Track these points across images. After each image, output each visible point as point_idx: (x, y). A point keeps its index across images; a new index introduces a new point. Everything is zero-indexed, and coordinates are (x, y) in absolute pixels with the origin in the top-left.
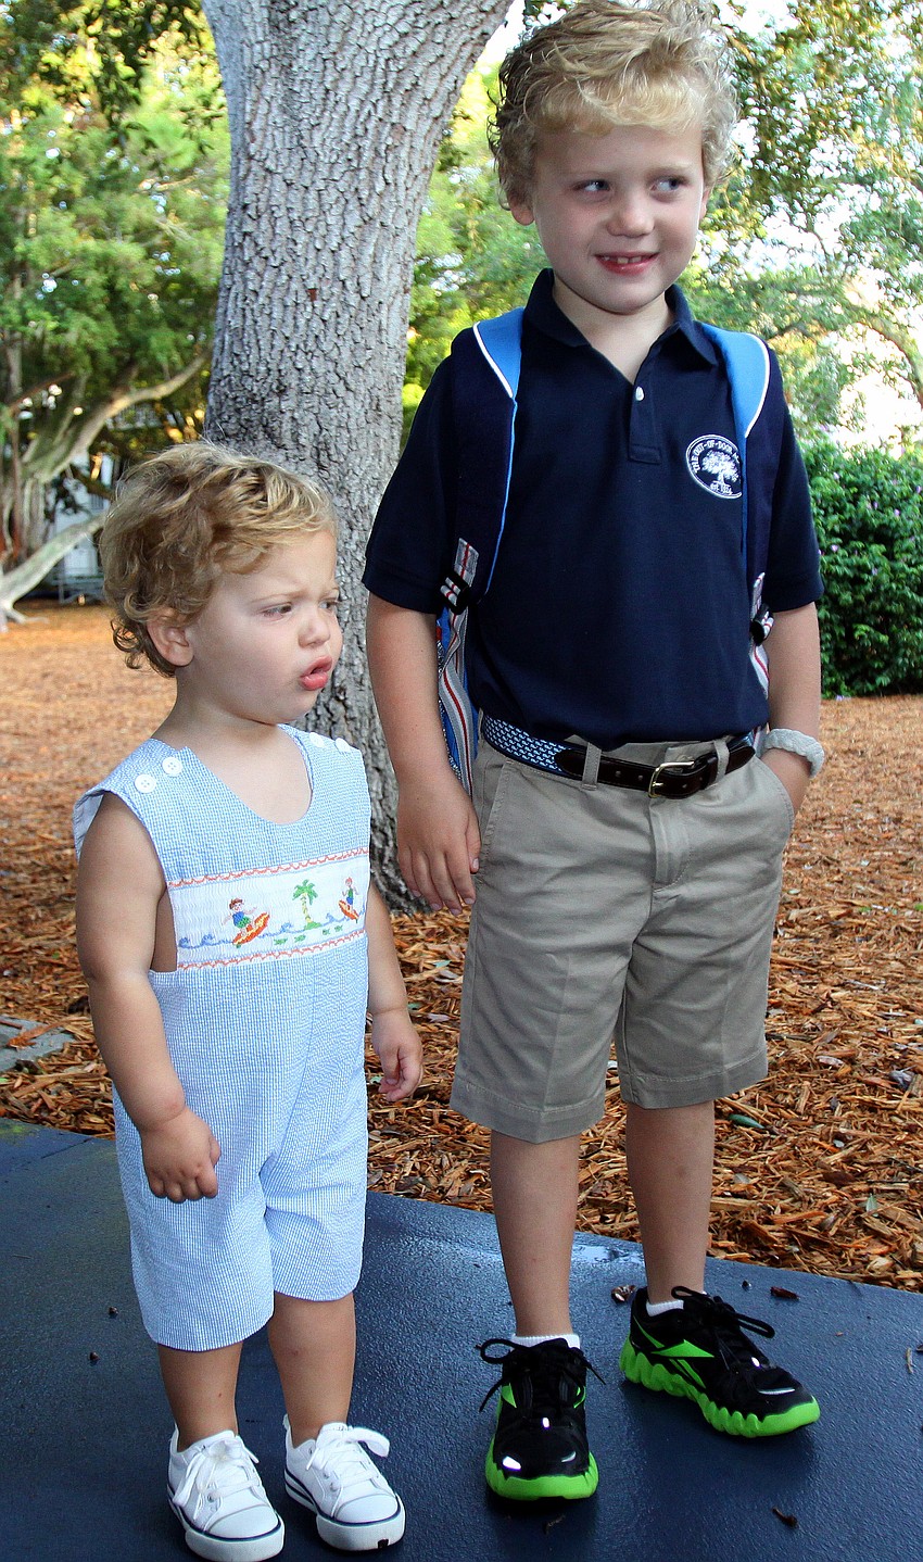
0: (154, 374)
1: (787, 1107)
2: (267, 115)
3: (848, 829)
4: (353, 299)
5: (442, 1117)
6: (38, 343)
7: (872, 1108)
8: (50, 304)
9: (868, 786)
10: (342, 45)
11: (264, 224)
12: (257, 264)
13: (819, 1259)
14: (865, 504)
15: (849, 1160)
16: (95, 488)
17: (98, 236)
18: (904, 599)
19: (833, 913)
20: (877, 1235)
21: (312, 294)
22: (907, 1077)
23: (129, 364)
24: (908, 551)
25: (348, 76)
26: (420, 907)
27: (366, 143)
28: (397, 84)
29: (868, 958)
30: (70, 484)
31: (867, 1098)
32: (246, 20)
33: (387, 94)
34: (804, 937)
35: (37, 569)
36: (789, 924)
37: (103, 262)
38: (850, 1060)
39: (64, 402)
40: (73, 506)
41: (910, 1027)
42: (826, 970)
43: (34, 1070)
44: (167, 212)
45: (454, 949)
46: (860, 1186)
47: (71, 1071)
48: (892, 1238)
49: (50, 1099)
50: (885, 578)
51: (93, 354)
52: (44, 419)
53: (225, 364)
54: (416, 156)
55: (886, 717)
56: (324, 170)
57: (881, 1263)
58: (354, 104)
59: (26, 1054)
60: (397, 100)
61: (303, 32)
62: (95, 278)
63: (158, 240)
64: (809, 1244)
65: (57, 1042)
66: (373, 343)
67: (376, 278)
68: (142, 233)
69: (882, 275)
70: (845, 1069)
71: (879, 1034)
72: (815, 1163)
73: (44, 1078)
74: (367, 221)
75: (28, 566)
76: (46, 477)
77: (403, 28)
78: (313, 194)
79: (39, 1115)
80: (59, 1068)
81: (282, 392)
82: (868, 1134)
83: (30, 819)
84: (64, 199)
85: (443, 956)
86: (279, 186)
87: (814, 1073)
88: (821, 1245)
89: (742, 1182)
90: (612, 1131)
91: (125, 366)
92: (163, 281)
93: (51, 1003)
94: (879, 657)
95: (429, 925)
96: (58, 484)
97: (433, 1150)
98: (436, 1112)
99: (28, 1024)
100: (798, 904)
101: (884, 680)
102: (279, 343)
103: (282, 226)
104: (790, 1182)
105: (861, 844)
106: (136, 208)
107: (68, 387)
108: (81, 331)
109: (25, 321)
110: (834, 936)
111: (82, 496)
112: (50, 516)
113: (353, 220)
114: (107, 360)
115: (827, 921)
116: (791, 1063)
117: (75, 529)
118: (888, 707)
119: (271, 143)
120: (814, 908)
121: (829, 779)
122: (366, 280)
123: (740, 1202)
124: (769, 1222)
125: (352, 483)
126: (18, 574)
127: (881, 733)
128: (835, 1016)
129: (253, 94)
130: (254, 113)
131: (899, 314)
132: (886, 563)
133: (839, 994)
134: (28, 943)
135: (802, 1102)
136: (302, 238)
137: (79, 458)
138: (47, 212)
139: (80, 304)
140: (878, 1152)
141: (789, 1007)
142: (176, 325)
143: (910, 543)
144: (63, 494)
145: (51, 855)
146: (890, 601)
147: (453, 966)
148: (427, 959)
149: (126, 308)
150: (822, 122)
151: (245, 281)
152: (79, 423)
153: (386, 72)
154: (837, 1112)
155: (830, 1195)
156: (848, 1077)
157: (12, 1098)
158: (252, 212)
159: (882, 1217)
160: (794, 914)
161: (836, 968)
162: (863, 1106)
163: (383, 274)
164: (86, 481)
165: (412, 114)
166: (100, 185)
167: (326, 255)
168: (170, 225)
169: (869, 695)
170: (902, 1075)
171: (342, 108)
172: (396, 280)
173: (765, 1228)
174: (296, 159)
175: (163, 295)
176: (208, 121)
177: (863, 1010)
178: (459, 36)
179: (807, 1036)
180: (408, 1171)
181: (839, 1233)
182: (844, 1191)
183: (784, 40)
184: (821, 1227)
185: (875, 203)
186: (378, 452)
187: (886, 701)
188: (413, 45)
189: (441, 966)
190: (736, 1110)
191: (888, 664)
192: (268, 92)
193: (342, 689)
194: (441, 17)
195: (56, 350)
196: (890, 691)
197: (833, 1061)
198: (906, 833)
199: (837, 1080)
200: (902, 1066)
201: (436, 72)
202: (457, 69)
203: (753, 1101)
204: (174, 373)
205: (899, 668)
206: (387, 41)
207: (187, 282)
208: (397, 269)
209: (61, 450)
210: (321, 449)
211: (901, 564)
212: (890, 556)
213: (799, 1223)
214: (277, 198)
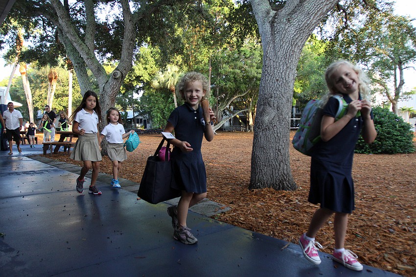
0: (241, 92)
1: (367, 234)
2: (270, 49)
3: (374, 180)
4: (285, 81)
5: (299, 229)
6: (222, 87)
7: (385, 236)
8: (224, 80)
9: (377, 172)
10: (284, 37)
11: (269, 68)
12: (268, 75)
13: (376, 265)
14: (376, 117)
15: (381, 246)
16: (230, 111)
17: (232, 69)
18: (384, 135)
19: (373, 197)
20: (388, 262)
21: (277, 80)
22: (393, 231)
23: (237, 90)
24: (385, 126)
25: (285, 42)
26: (292, 190)
27: (288, 54)
28: (294, 43)
29: (381, 206)
30: (226, 111)
31: (384, 234)
32: (267, 34)
33: (292, 45)
34: (367, 201)
35: (220, 125)
36: (364, 198)
37: (234, 73)
38: (380, 226)
39: (225, 97)
40: (226, 115)
41: (392, 221)
42: (372, 208)
43: (225, 213)
44: (244, 64)
45: (299, 198)
46: (383, 251)
47: (231, 214)
48: (392, 263)
49: (228, 219)
50: (380, 131)
51: (231, 89)
52: (222, 100)
53: (261, 92)
54: (296, 56)
55: (380, 158)
56: (280, 59)
57: (389, 267)
58: (286, 47)
59: (223, 211)
60: (293, 47)
61: (277, 35)
62: (232, 76)
63: (243, 69)
64: (373, 262)
65: (229, 209)
66: (288, 89)
67: (289, 77)
68: (240, 68)
69: (380, 73)
70: (379, 228)
71: (386, 221)
72: (374, 246)
73: (227, 215)
74: (287, 67)
75: (218, 125)
76: (222, 110)
77: (295, 34)
78: (278, 63)
79: (226, 221)
80: (229, 213)
81: (271, 97)
82: (385, 241)
83: (220, 169)
84: (227, 63)
85: (297, 199)
86: (272, 62)
87: (372, 228)
88: (376, 262)
89: (359, 248)
90: (331, 235)
91: (236, 91)
92: (243, 76)
93: (227, 202)
94: (379, 146)
95: (294, 193)
96: (224, 111)
97: (297, 235)
98: (298, 228)
99: (224, 205)
100: (365, 194)
101: (380, 151)
102: (271, 89)
103: (272, 69)
104: (369, 249)
105: (377, 183)
106: (240, 64)
107: (226, 94)
108: (229, 85)
109: (220, 83)
110: (373, 201)
111: (228, 113)
112: (222, 116)
113: (285, 67)
114: (233, 90)
115: (372, 198)
116: (367, 225)
117: (227, 118)
118: (381, 156)
119: (271, 54)
120: (369, 195)
121: (369, 170)
122: (287, 78)
123: (359, 252)
124: (365, 256)
125: (283, 113)
126: (217, 126)
127: (380, 161)
128: (376, 217)
129: (268, 46)
130: (268, 49)
131: (384, 81)
132: (381, 128)
133: (376, 213)
134: (222, 191)
135: (370, 233)
136: (276, 71)
137: (228, 106)
138: (224, 65)
139: (229, 80)
140: (387, 245)
141: (366, 214)
142: (245, 84)
143: (386, 124)
144: (224, 112)
145: (225, 175)
146: (381, 136)
147: (299, 201)
148: (294, 199)
149: (237, 81)
150: (369, 45)
151: (265, 78)
152: (228, 100)
153: (292, 42)
154: (378, 236)
155: (377, 252)
156: (380, 229)
157: (221, 218)
158: (267, 66)
159: (389, 258)
160: (365, 196)
161: (374, 207)
162: (383, 235)
163: (290, 77)
164: (229, 110)
165: (296, 49)
166: (233, 60)
167: (280, 73)
168: (245, 67)
169: (376, 154)
170: (391, 230)
171: (283, 48)
172: (292, 78)
173: (364, 257)
174: (275, 57)
175: (243, 79)
176: (255, 49)
177: (381, 216)
178: (305, 35)
179: (370, 220)
180: (293, 238)
181: (380, 260)
182: (380, 252)
183: (362, 30)
184: (376, 258)
185: (379, 59)
186: (288, 108)
187: (380, 155)
188: (297, 37)
189: (297, 201)
190: (357, 234)
191: (381, 148)
192: (271, 46)
193: (280, 150)
194: (302, 32)
195: (225, 88)
196: (381, 153)
197: (376, 226)
198: (386, 182)
199: (377, 230)
200: (391, 228)
201: (301, 41)
202: (305, 40)
203: (360, 232)
204: (245, 92)
205: (383, 149)
206: (292, 36)
207: (248, 76)
208: (292, 76)
209: (225, 105)
210: (278, 107)
211: (384, 129)
212: (381, 127)
213: (371, 257)
214: (272, 64)
